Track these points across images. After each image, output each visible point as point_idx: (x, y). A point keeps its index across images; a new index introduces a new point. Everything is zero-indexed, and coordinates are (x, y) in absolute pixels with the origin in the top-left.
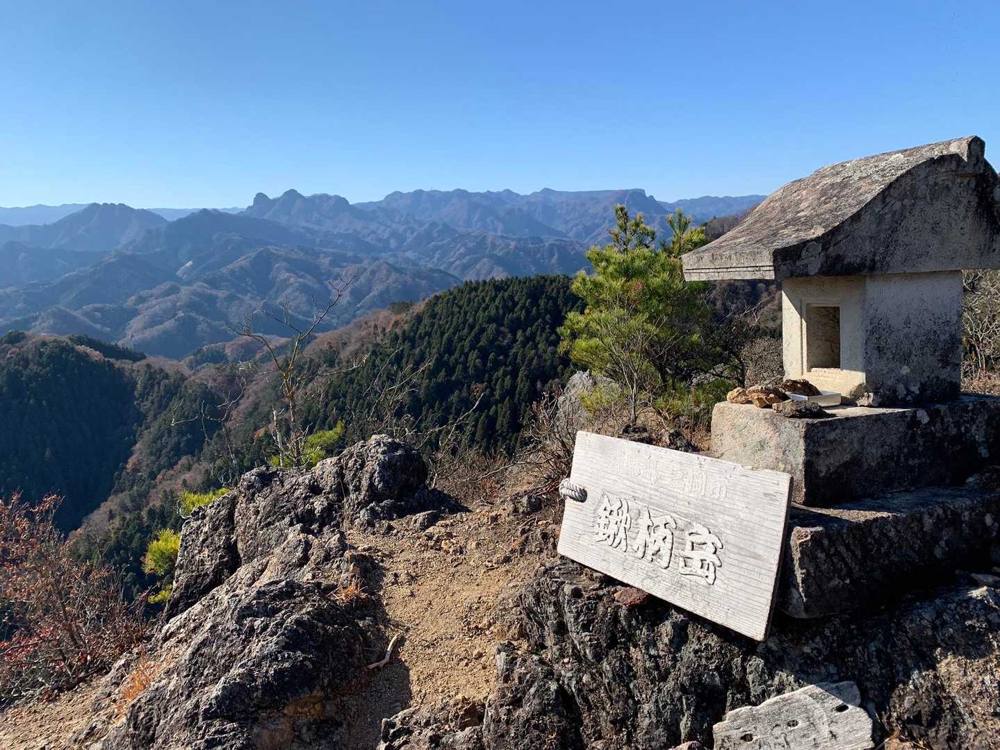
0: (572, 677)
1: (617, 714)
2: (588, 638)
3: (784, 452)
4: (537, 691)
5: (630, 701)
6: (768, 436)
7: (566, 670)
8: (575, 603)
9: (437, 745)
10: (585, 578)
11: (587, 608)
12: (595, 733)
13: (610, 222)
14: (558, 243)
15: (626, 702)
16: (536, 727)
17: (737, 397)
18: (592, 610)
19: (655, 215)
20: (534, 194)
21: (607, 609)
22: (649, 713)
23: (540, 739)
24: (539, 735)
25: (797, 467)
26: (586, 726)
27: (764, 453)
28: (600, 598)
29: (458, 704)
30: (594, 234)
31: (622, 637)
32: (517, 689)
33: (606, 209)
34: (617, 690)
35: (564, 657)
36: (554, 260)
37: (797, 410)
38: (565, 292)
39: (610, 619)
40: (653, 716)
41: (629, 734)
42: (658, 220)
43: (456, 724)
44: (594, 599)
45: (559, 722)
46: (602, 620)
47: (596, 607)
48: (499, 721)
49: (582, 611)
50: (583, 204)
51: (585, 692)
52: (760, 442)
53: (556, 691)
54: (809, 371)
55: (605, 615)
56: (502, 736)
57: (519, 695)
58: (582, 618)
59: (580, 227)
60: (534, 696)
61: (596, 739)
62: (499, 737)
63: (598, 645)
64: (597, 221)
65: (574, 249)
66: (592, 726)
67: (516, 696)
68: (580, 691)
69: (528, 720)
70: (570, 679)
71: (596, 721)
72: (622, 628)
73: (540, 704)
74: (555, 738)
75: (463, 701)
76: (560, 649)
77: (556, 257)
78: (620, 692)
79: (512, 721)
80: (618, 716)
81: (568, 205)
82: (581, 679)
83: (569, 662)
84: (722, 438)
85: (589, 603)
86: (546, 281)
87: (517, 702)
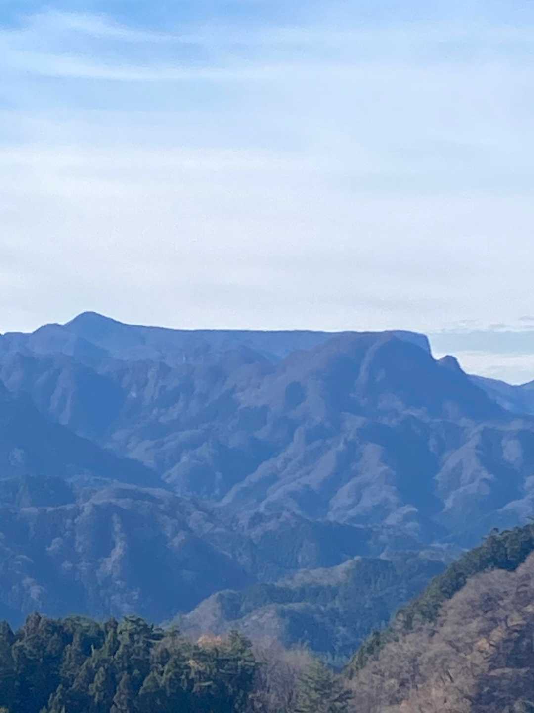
13: (309, 439)
14: (124, 503)
19: (463, 422)
20: (48, 331)
30: (254, 477)
33: (295, 393)
36: (111, 564)
38: (135, 684)
42: (474, 439)
50: (217, 374)
59: (205, 450)
64: (262, 434)
65: (184, 526)
77: (118, 552)
81: (164, 370)
86: (67, 638)
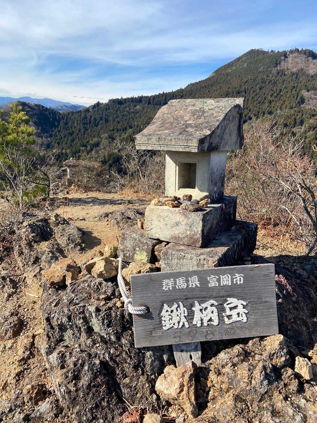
0: (105, 353)
1: (135, 363)
2: (112, 330)
3: (190, 227)
4: (89, 367)
5: (141, 354)
6: (181, 220)
7: (99, 350)
8: (99, 315)
9: (29, 420)
10: (93, 300)
11: (107, 316)
12: (123, 376)
15: (139, 355)
16: (94, 386)
17: (158, 203)
18: (109, 316)
21: (117, 313)
22: (150, 356)
23: (97, 392)
24: (96, 390)
25: (198, 232)
26: (118, 374)
27: (178, 227)
28: (110, 308)
29: (29, 392)
31: (127, 324)
32: (74, 371)
34: (133, 351)
35: (95, 344)
37: (196, 209)
39: (120, 317)
40: (152, 357)
41: (142, 370)
43: (32, 403)
44: (108, 310)
45: (104, 378)
46: (115, 319)
47: (110, 314)
48: (70, 391)
49: (105, 318)
51: (114, 358)
52: (176, 223)
53: (100, 363)
54: (179, 190)
55: (116, 316)
56: (75, 399)
57: (76, 373)
58: (106, 321)
60: (88, 371)
61: (124, 379)
62: (73, 400)
63: (117, 332)
66: (121, 373)
67: (75, 374)
68: (111, 359)
69: (89, 385)
70: (104, 354)
71: (123, 370)
72: (127, 320)
73: (93, 373)
74: (105, 388)
75: (32, 389)
76: (93, 341)
78: (135, 351)
79: (80, 389)
80: (136, 363)
82: (110, 352)
83: (99, 346)
84: (152, 222)
85: (107, 313)
87: (76, 377)
